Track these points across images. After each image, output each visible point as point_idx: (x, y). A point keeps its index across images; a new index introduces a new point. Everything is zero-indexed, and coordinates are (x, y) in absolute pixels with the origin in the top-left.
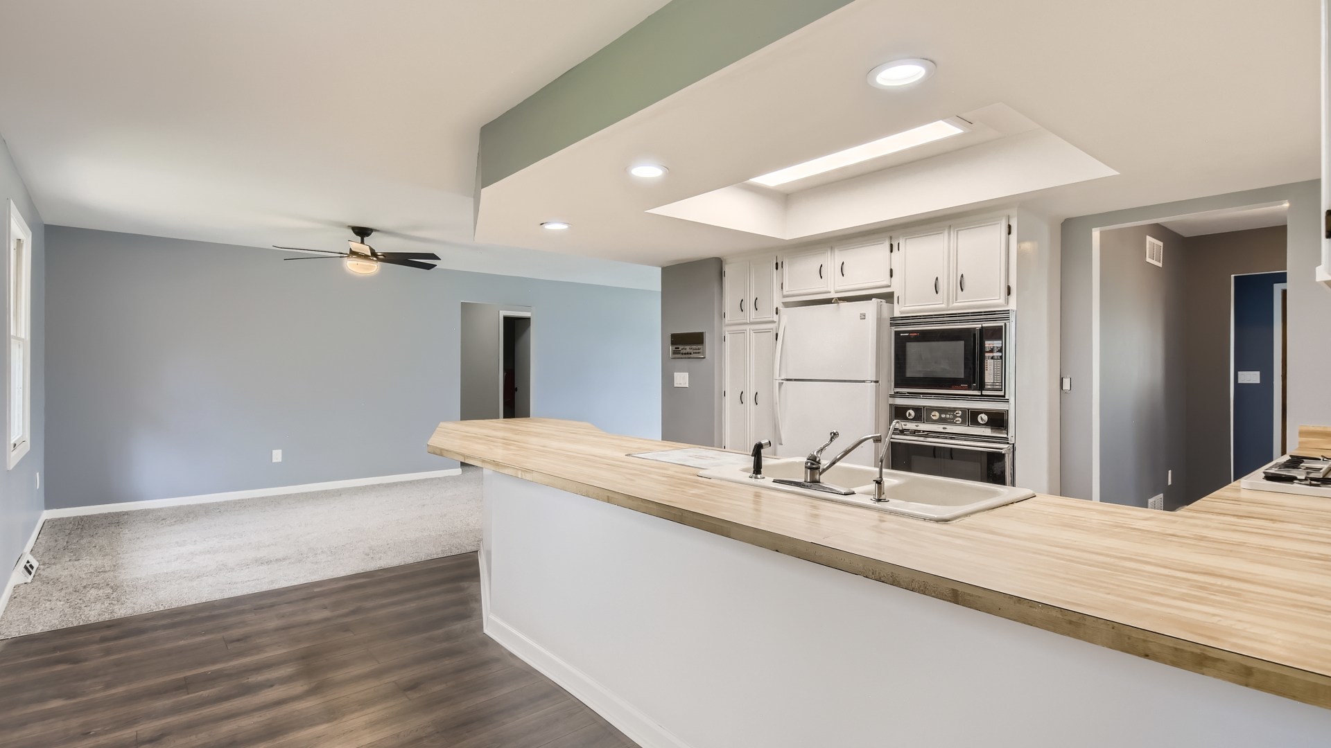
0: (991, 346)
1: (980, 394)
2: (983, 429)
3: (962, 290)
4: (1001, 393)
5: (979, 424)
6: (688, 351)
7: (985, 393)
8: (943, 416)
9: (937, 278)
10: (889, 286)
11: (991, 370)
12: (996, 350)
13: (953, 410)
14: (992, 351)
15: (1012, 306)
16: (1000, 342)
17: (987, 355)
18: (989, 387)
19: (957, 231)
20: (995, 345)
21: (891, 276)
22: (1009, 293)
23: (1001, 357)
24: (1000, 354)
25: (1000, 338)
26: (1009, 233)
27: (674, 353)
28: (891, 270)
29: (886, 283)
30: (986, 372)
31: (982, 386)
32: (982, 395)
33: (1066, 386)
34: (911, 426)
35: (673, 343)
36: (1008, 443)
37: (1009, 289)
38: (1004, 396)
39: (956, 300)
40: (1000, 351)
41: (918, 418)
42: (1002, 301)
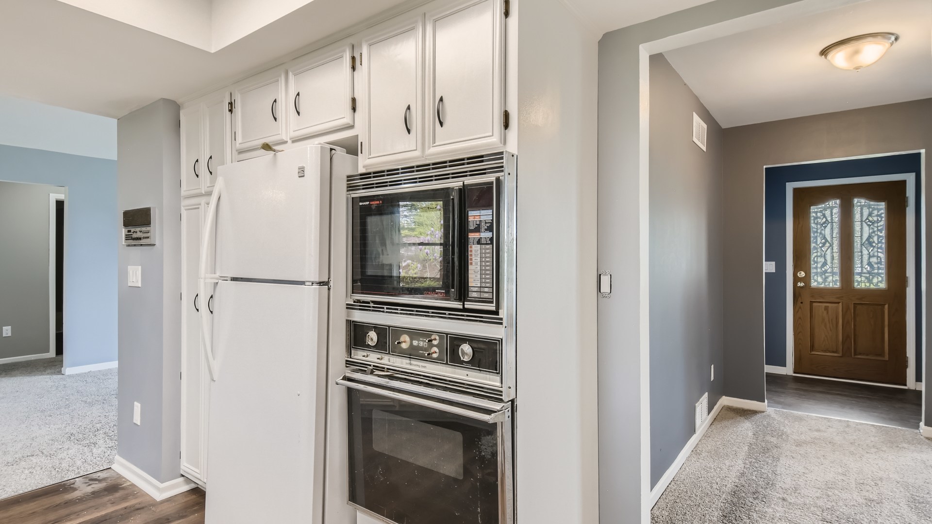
0: (477, 219)
1: (461, 307)
2: (466, 372)
3: (441, 124)
4: (492, 307)
5: (462, 362)
6: (139, 235)
7: (468, 305)
8: (415, 343)
9: (409, 108)
10: (352, 127)
11: (476, 264)
12: (484, 226)
13: (426, 334)
14: (477, 229)
15: (512, 147)
16: (490, 212)
17: (472, 236)
18: (475, 295)
19: (435, 21)
20: (483, 218)
21: (354, 109)
22: (506, 126)
23: (491, 239)
24: (489, 235)
25: (489, 206)
26: (507, 14)
27: (128, 237)
28: (354, 100)
29: (347, 120)
30: (470, 267)
31: (463, 294)
32: (465, 310)
33: (605, 288)
34: (373, 358)
35: (126, 225)
36: (501, 401)
37: (506, 116)
38: (496, 313)
39: (434, 142)
40: (490, 229)
41: (381, 346)
42: (495, 139)
